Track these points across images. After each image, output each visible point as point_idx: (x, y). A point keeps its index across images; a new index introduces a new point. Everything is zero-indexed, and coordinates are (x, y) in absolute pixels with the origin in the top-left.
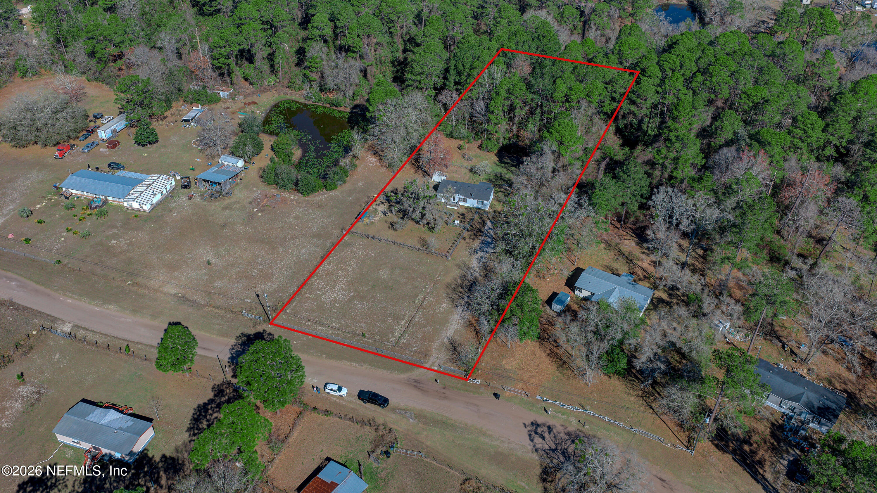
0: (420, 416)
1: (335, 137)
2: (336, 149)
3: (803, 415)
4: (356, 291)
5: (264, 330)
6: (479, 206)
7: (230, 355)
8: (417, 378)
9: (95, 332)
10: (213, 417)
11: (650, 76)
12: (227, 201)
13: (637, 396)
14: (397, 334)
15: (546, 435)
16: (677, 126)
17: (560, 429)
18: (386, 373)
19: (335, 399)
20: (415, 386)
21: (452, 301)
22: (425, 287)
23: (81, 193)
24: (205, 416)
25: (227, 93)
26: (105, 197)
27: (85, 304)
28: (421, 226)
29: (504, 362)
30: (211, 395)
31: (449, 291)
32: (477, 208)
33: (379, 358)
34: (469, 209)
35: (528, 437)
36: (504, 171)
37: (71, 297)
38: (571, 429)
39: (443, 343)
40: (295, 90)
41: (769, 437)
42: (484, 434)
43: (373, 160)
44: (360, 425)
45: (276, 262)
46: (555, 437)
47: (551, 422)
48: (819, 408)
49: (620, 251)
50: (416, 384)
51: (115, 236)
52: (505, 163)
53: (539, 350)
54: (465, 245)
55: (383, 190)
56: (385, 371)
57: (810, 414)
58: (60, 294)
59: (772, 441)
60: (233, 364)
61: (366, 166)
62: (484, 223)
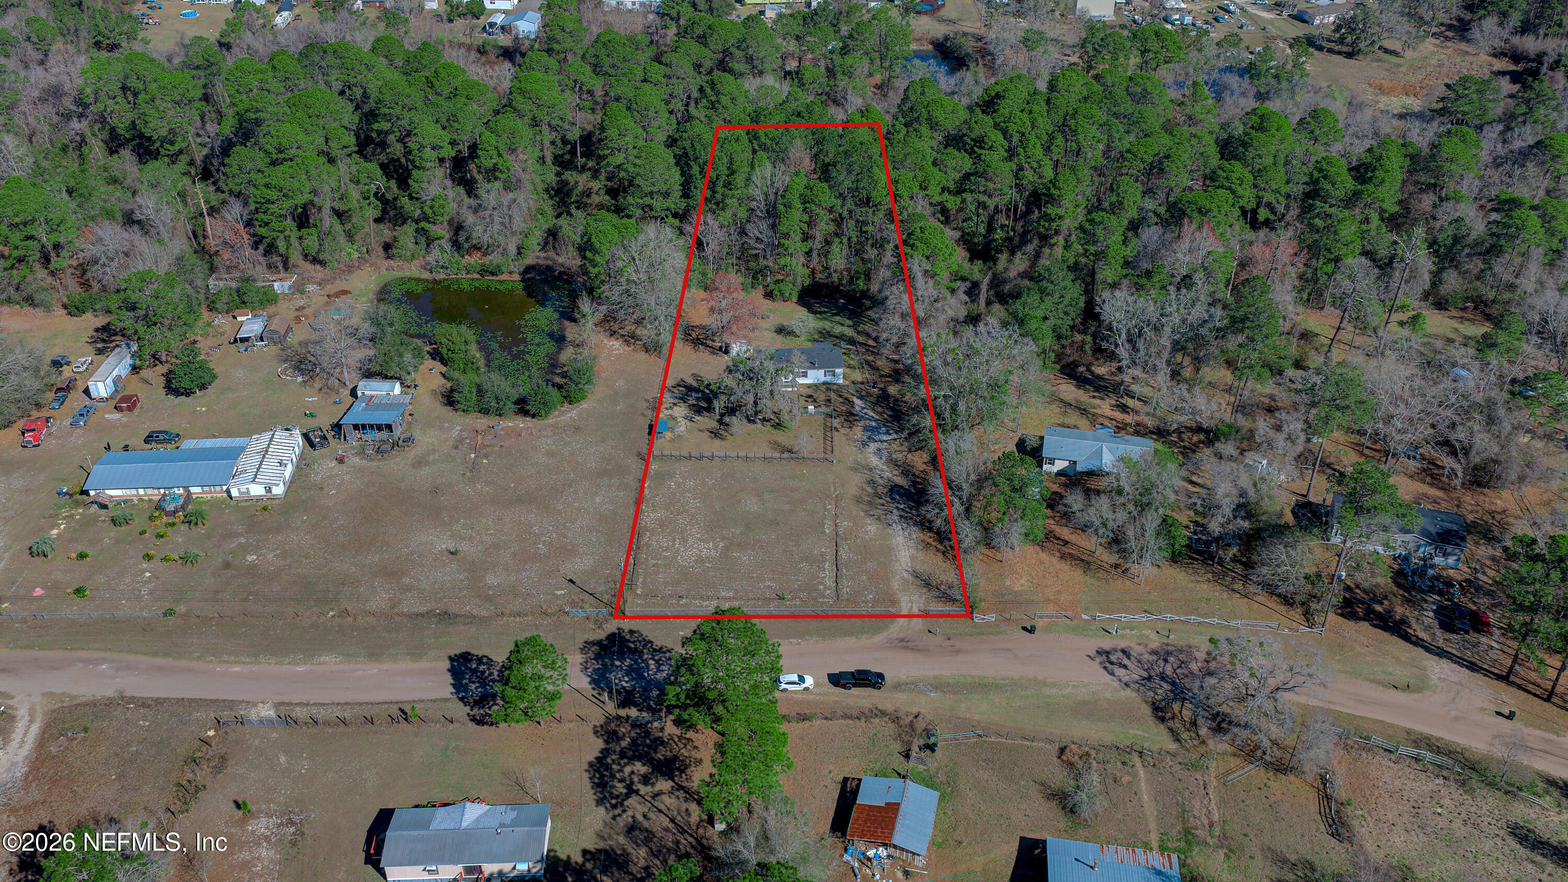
0: (939, 686)
1: (523, 323)
2: (537, 340)
3: (1422, 549)
4: (723, 538)
5: (619, 629)
6: (829, 379)
7: (589, 679)
8: (901, 635)
9: (324, 704)
10: (626, 774)
11: (991, 147)
12: (412, 453)
13: (1209, 581)
14: (830, 583)
15: (1126, 661)
16: (1060, 212)
17: (1140, 649)
18: (850, 642)
19: (799, 696)
20: (906, 648)
21: (879, 519)
22: (826, 510)
23: (128, 492)
24: (613, 776)
25: (287, 284)
26: (186, 488)
27: (270, 667)
28: (759, 425)
29: (1008, 583)
30: (600, 744)
31: (865, 508)
32: (824, 383)
33: (825, 623)
34: (815, 387)
35: (1105, 672)
36: (827, 325)
37: (237, 662)
38: (1154, 645)
39: (905, 581)
40: (406, 260)
41: (1395, 589)
42: (1045, 684)
43: (615, 345)
44: (863, 720)
45: (564, 525)
46: (1139, 661)
47: (1123, 644)
48: (1438, 534)
49: (1062, 401)
50: (904, 644)
51: (245, 549)
52: (821, 313)
53: (1044, 556)
54: (844, 438)
55: (664, 387)
56: (847, 639)
57: (1430, 544)
58: (211, 662)
59: (1401, 592)
60: (604, 690)
61: (610, 355)
62: (852, 404)
